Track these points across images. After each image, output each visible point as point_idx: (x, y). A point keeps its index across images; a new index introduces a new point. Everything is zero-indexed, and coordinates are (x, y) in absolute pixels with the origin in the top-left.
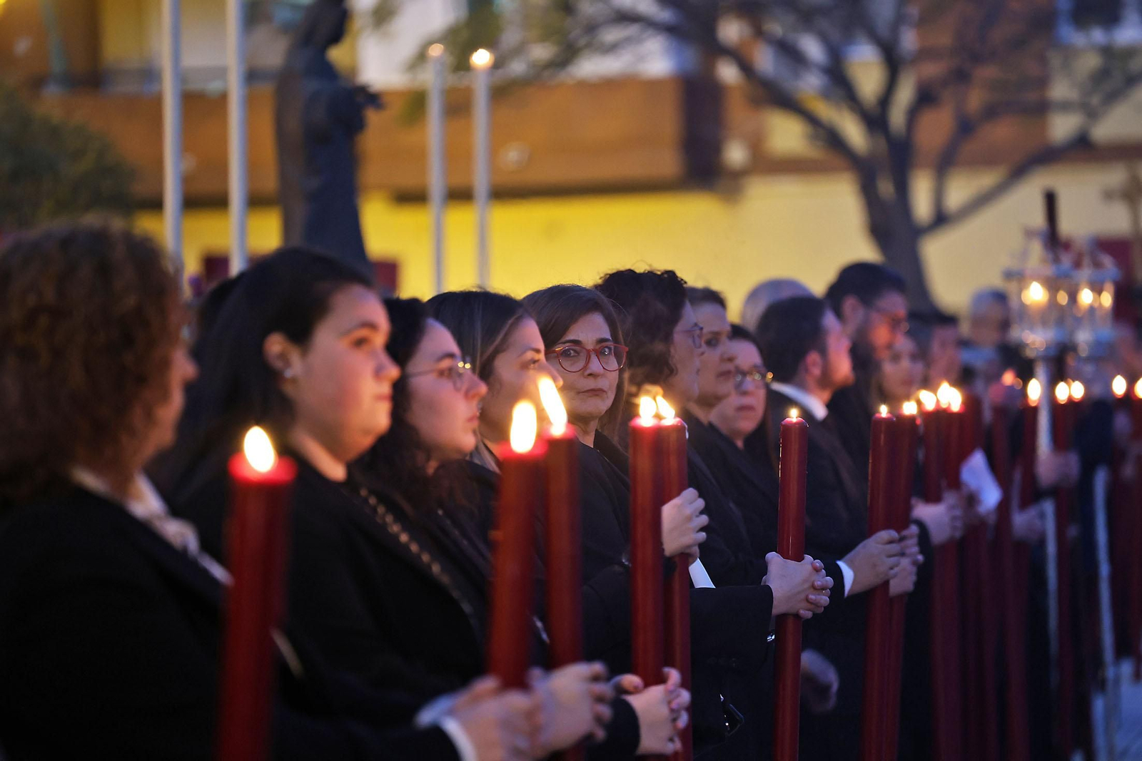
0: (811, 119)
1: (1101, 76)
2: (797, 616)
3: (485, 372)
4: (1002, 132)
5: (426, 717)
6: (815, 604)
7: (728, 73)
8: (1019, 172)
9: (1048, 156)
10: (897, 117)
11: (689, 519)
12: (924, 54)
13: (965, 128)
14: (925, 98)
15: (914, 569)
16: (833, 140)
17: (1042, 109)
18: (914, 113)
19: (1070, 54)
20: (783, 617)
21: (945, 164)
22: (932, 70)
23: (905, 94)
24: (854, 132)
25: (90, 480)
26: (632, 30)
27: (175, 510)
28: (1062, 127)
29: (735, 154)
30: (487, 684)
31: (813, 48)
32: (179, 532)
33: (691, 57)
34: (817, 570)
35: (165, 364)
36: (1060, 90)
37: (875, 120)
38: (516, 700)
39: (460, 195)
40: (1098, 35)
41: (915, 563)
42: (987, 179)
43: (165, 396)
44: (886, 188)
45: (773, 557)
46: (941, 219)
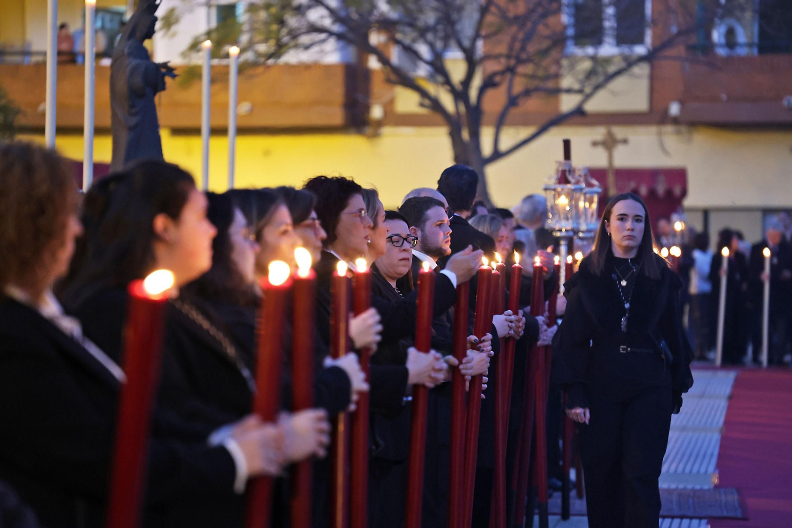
0: (424, 93)
1: (591, 74)
2: (424, 386)
3: (259, 237)
4: (532, 104)
5: (217, 438)
6: (434, 379)
7: (373, 63)
8: (543, 130)
9: (559, 120)
10: (473, 93)
11: (370, 327)
12: (487, 57)
13: (513, 102)
14: (489, 83)
15: (489, 359)
16: (436, 106)
17: (557, 91)
18: (482, 90)
19: (574, 61)
20: (416, 387)
21: (500, 124)
22: (493, 66)
23: (477, 82)
24: (447, 101)
25: (17, 293)
26: (323, 36)
27: (68, 311)
28: (568, 103)
29: (377, 112)
30: (252, 421)
31: (424, 50)
32: (70, 326)
33: (352, 52)
34: (437, 359)
35: (64, 227)
36: (567, 82)
37: (460, 95)
38: (270, 431)
39: (219, 131)
40: (590, 50)
41: (489, 356)
42: (525, 133)
43: (62, 244)
44: (465, 135)
45: (412, 352)
46: (497, 155)
